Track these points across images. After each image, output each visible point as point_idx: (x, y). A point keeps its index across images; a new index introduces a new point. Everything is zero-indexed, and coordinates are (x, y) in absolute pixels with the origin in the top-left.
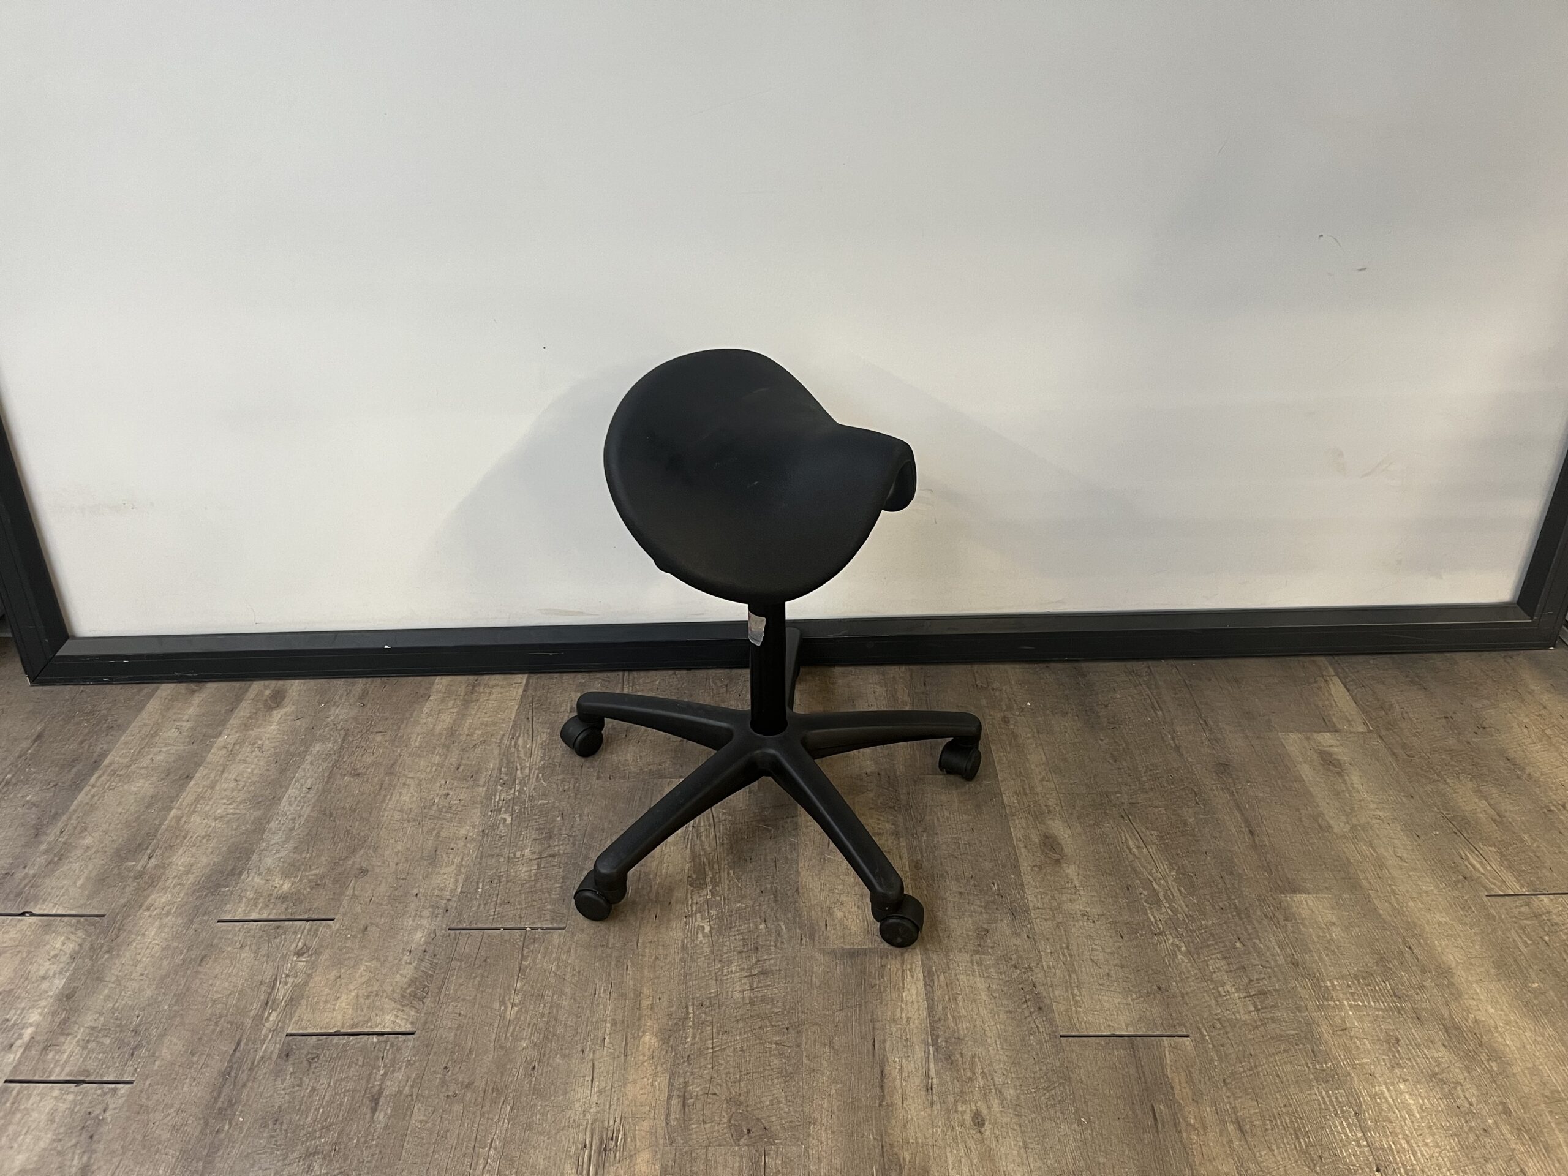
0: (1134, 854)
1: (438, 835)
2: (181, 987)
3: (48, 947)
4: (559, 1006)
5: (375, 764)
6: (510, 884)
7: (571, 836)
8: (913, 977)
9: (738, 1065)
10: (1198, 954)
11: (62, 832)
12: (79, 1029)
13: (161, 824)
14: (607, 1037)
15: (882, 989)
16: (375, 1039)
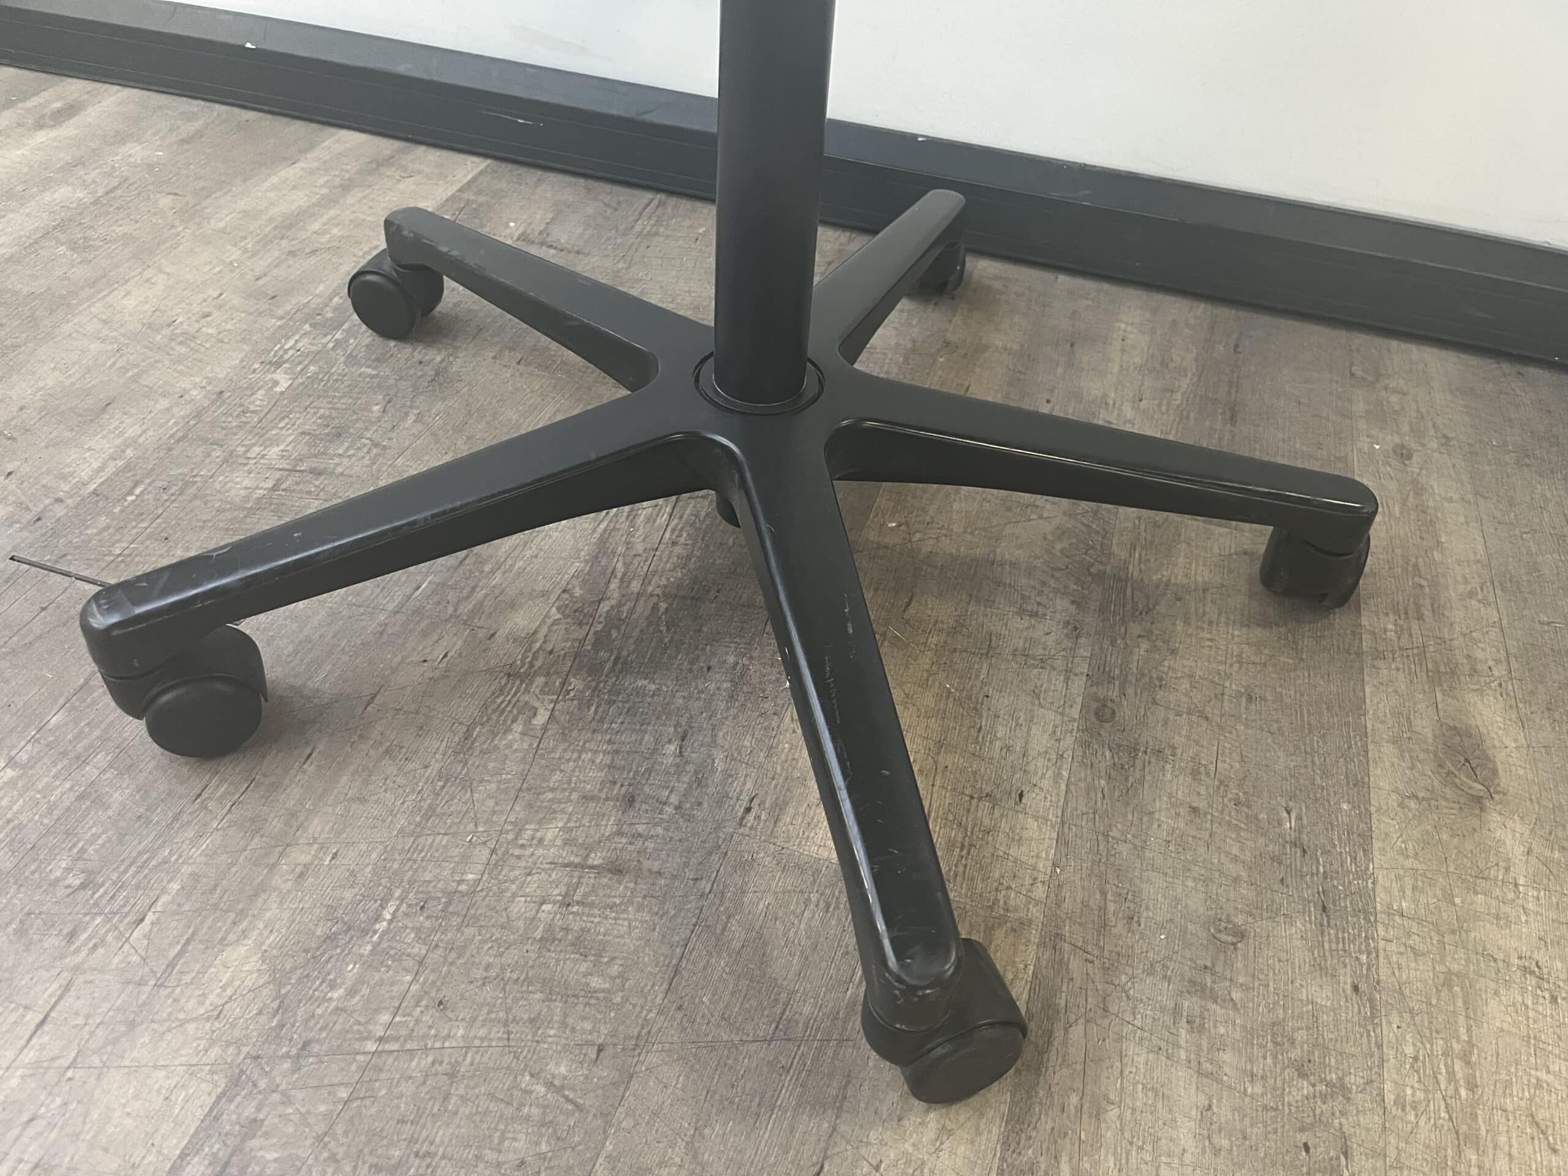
5: (127, 238)
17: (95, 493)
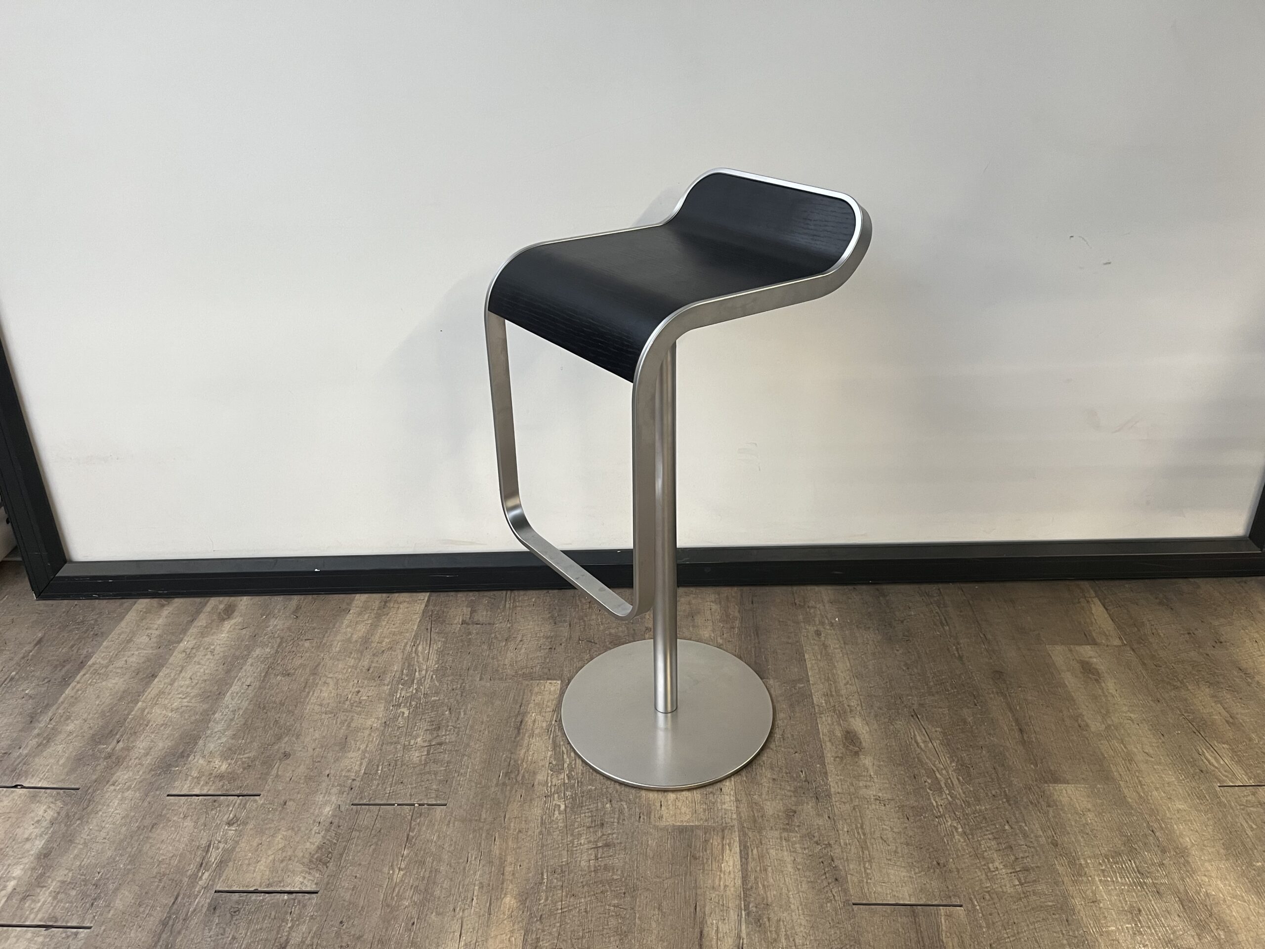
0: (921, 749)
1: (349, 726)
2: (135, 849)
3: (32, 815)
4: (437, 871)
5: (303, 666)
6: (404, 767)
7: (455, 727)
8: (731, 851)
9: (581, 925)
10: (972, 835)
11: (51, 720)
12: (52, 882)
13: (129, 714)
14: (475, 898)
15: (705, 861)
16: (286, 897)
17: (365, 773)
